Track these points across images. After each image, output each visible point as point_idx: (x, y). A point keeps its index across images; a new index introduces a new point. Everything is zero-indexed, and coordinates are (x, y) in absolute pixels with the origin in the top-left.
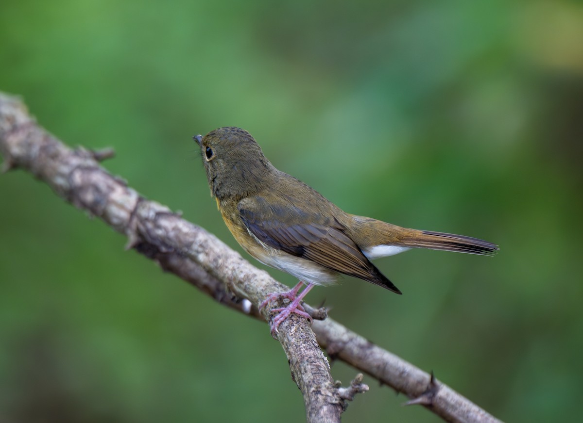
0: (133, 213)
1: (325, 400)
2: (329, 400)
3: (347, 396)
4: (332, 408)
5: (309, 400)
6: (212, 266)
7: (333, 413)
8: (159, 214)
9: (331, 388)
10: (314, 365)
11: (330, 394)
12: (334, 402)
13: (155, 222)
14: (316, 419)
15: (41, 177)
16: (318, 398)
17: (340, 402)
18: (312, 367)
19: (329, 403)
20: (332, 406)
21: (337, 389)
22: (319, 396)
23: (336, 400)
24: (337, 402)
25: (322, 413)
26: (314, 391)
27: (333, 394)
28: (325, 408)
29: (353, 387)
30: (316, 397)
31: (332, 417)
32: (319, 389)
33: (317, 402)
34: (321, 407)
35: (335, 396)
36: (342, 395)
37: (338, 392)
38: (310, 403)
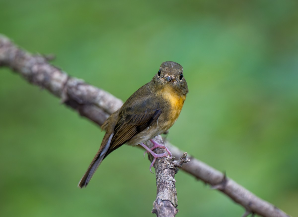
0: (65, 84)
1: (166, 166)
2: (168, 166)
3: (178, 164)
4: (170, 170)
5: (158, 166)
6: (107, 107)
7: (170, 172)
8: (79, 84)
9: (169, 160)
10: (161, 150)
11: (169, 163)
12: (171, 167)
13: (77, 88)
14: (161, 175)
15: (16, 70)
16: (162, 165)
17: (174, 168)
18: (160, 151)
19: (168, 168)
20: (170, 169)
21: (173, 161)
22: (163, 164)
23: (172, 166)
24: (173, 167)
25: (164, 172)
26: (160, 162)
27: (171, 163)
28: (166, 170)
29: (181, 160)
30: (161, 165)
31: (170, 175)
32: (163, 161)
33: (162, 167)
34: (164, 170)
35: (172, 164)
36: (176, 164)
37: (173, 162)
38: (158, 168)
